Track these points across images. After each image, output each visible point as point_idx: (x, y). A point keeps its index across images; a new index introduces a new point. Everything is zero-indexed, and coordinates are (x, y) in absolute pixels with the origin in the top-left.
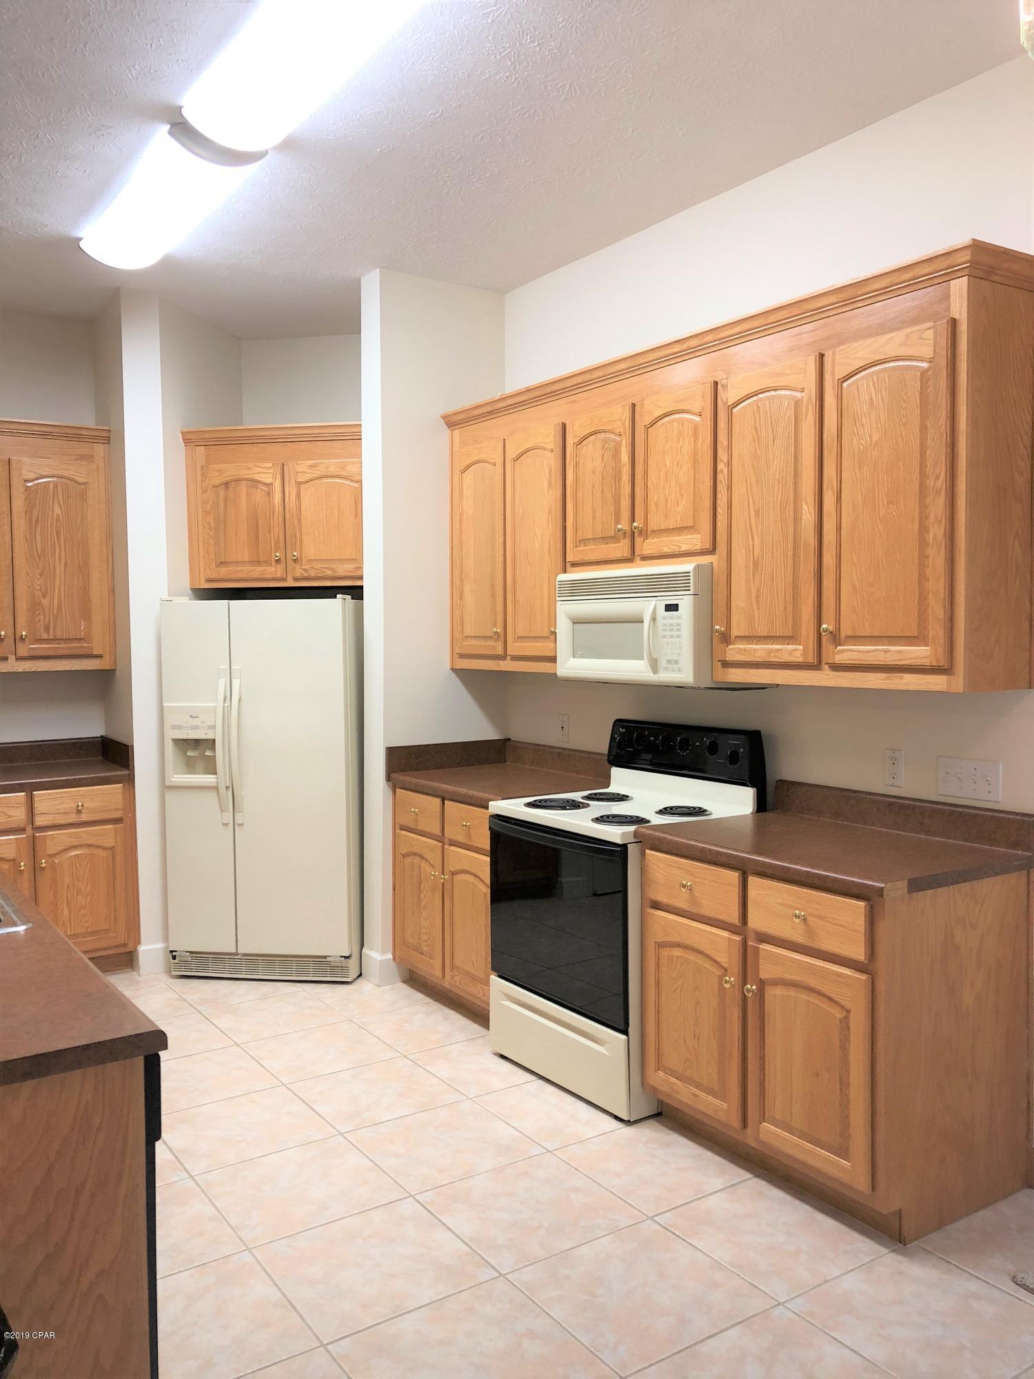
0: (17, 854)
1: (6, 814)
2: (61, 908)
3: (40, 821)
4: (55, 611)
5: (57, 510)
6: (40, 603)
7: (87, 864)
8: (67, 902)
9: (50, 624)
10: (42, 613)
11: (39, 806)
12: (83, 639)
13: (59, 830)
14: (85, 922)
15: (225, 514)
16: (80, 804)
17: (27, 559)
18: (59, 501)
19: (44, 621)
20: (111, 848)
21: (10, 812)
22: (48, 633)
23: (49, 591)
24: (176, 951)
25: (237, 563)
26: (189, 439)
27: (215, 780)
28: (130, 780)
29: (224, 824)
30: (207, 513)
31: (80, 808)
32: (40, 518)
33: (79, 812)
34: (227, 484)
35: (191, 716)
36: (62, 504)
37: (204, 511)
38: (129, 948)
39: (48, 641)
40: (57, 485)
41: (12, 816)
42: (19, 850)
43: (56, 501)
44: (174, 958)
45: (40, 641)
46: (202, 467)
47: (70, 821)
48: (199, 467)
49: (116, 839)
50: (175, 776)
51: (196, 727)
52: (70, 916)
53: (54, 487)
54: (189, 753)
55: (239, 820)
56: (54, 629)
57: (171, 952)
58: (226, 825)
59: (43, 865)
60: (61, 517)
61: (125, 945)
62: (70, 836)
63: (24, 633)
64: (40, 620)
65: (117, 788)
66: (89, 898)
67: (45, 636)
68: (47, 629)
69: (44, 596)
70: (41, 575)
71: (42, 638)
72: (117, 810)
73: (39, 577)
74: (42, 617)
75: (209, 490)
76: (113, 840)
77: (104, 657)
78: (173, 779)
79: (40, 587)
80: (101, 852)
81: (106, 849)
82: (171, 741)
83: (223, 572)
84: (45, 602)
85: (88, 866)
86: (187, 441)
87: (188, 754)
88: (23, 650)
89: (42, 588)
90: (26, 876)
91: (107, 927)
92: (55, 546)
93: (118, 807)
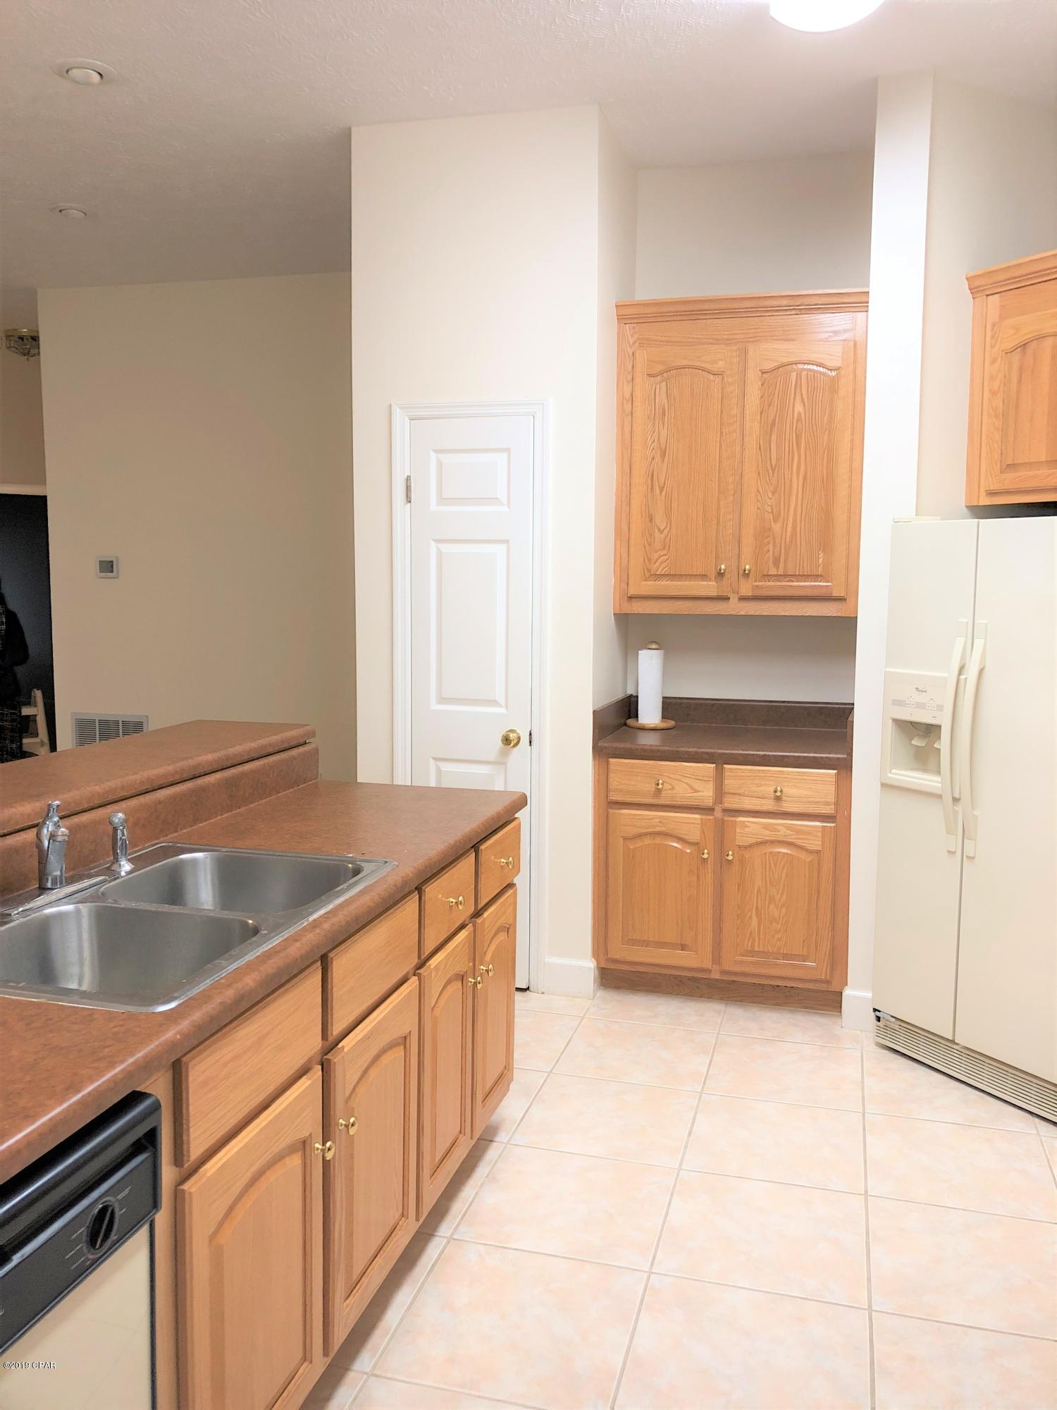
0: (701, 837)
1: (692, 788)
2: (749, 914)
3: (730, 802)
4: (788, 539)
5: (799, 408)
6: (770, 529)
7: (783, 867)
8: (757, 909)
9: (780, 555)
10: (772, 541)
11: (730, 783)
12: (821, 576)
13: (754, 817)
14: (778, 939)
15: (1018, 392)
16: (779, 788)
17: (759, 473)
18: (802, 394)
19: (774, 552)
20: (818, 852)
21: (697, 785)
22: (778, 568)
23: (782, 515)
24: (879, 1011)
25: (1030, 465)
26: (979, 287)
27: (940, 785)
28: (845, 767)
29: (949, 852)
30: (993, 393)
31: (778, 794)
32: (777, 421)
33: (778, 799)
34: (1024, 346)
35: (917, 689)
36: (806, 400)
37: (990, 391)
38: (834, 988)
39: (778, 577)
40: (801, 373)
41: (698, 791)
42: (704, 833)
43: (798, 397)
44: (878, 1019)
45: (768, 577)
46: (993, 326)
47: (765, 808)
48: (989, 327)
49: (823, 841)
50: (894, 771)
51: (920, 706)
52: (759, 928)
53: (797, 377)
54: (916, 742)
55: (969, 850)
56: (785, 562)
57: (875, 1010)
58: (951, 853)
59: (730, 858)
60: (803, 416)
61: (828, 982)
62: (766, 827)
63: (747, 567)
64: (769, 551)
65: (828, 774)
66: (784, 911)
67: (773, 571)
68: (776, 562)
69: (775, 521)
70: (773, 493)
71: (770, 573)
72: (827, 804)
73: (771, 496)
74: (771, 548)
75: (999, 360)
76: (820, 843)
77: (847, 600)
78: (889, 775)
79: (772, 509)
80: (802, 855)
81: (811, 852)
82: (891, 721)
83: (1010, 480)
84: (777, 527)
85: (785, 870)
86: (975, 291)
87: (913, 742)
88: (746, 588)
89: (774, 511)
90: (710, 866)
91: (805, 953)
92: (793, 453)
93: (828, 800)
